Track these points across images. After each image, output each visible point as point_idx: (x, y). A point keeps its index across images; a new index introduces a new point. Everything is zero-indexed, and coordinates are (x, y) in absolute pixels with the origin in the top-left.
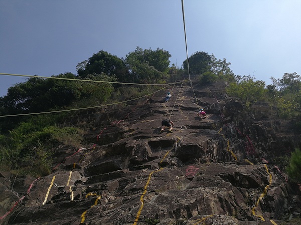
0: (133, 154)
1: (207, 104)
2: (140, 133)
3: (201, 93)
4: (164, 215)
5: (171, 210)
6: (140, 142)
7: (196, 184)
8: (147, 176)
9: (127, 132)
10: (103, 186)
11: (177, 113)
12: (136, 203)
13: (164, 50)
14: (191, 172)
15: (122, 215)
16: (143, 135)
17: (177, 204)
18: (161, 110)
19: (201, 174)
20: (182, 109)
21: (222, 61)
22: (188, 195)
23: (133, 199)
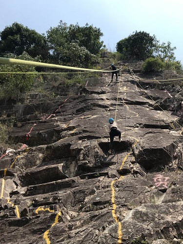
0: (81, 158)
1: (158, 98)
2: (85, 131)
3: (147, 84)
4: (151, 234)
5: (158, 229)
6: (87, 143)
7: (172, 197)
8: (108, 187)
9: (65, 130)
10: (55, 198)
11: (121, 108)
12: (109, 220)
13: (94, 27)
14: (161, 183)
15: (97, 235)
16: (88, 134)
17: (162, 221)
18: (101, 103)
19: (174, 184)
20: (127, 103)
21: (166, 45)
22: (171, 210)
23: (102, 216)
